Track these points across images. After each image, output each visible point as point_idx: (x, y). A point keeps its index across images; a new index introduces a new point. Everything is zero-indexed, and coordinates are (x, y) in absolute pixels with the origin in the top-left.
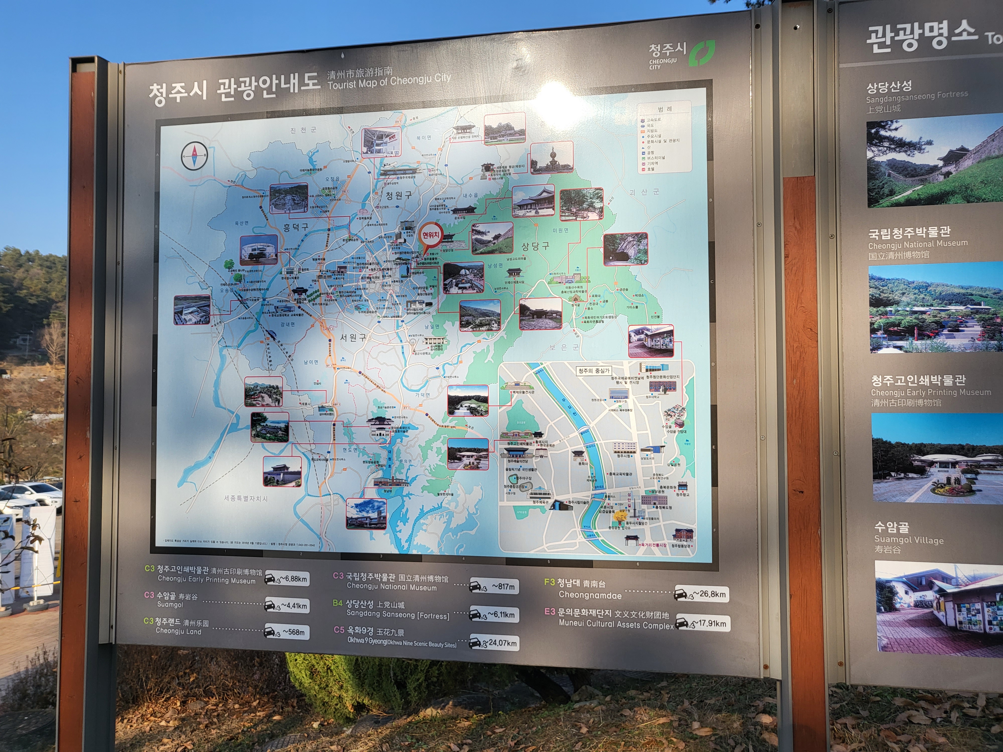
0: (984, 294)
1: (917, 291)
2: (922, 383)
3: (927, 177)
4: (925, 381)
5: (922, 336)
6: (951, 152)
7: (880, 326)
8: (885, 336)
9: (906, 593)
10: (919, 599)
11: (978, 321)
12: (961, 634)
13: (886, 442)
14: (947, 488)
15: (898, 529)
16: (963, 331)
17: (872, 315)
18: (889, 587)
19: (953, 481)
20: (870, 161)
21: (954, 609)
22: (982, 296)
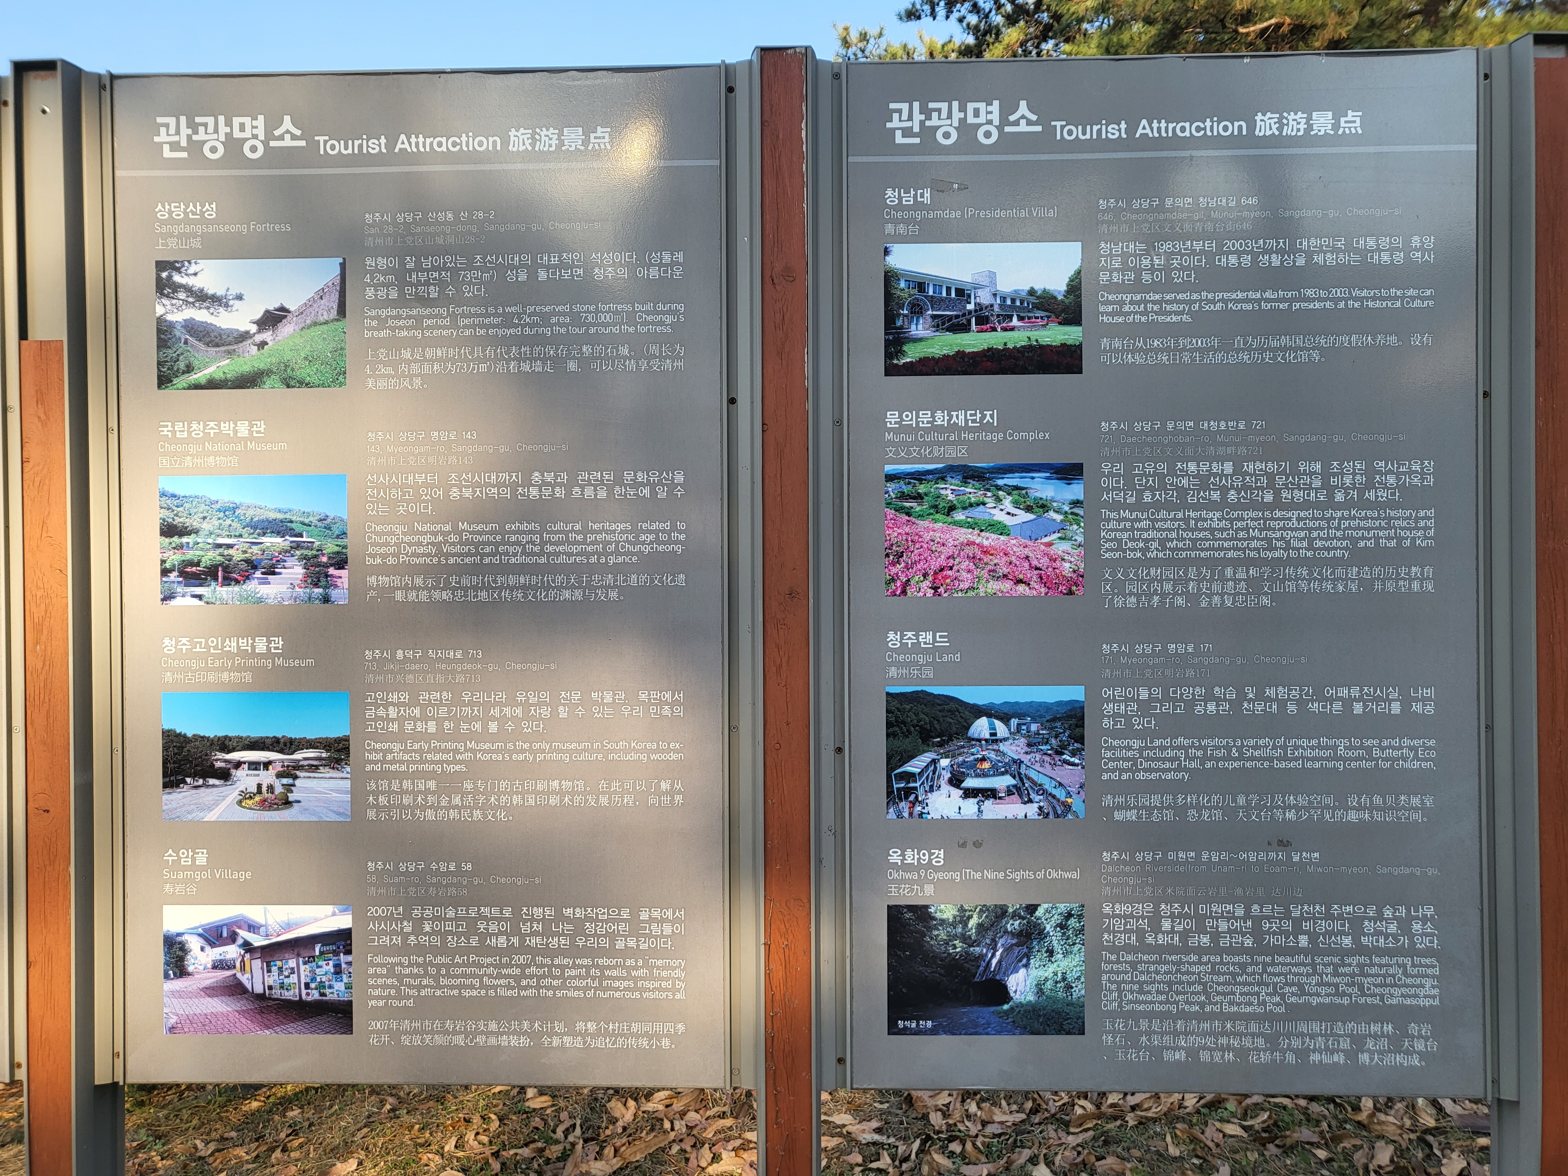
0: (307, 521)
1: (221, 515)
2: (228, 649)
3: (235, 347)
4: (232, 645)
5: (228, 581)
6: (267, 312)
7: (174, 566)
8: (181, 579)
9: (202, 949)
10: (219, 958)
11: (300, 559)
12: (271, 1003)
13: (180, 734)
14: (258, 798)
15: (194, 859)
16: (280, 574)
17: (163, 550)
18: (180, 943)
19: (264, 789)
20: (160, 320)
21: (262, 968)
22: (304, 524)
